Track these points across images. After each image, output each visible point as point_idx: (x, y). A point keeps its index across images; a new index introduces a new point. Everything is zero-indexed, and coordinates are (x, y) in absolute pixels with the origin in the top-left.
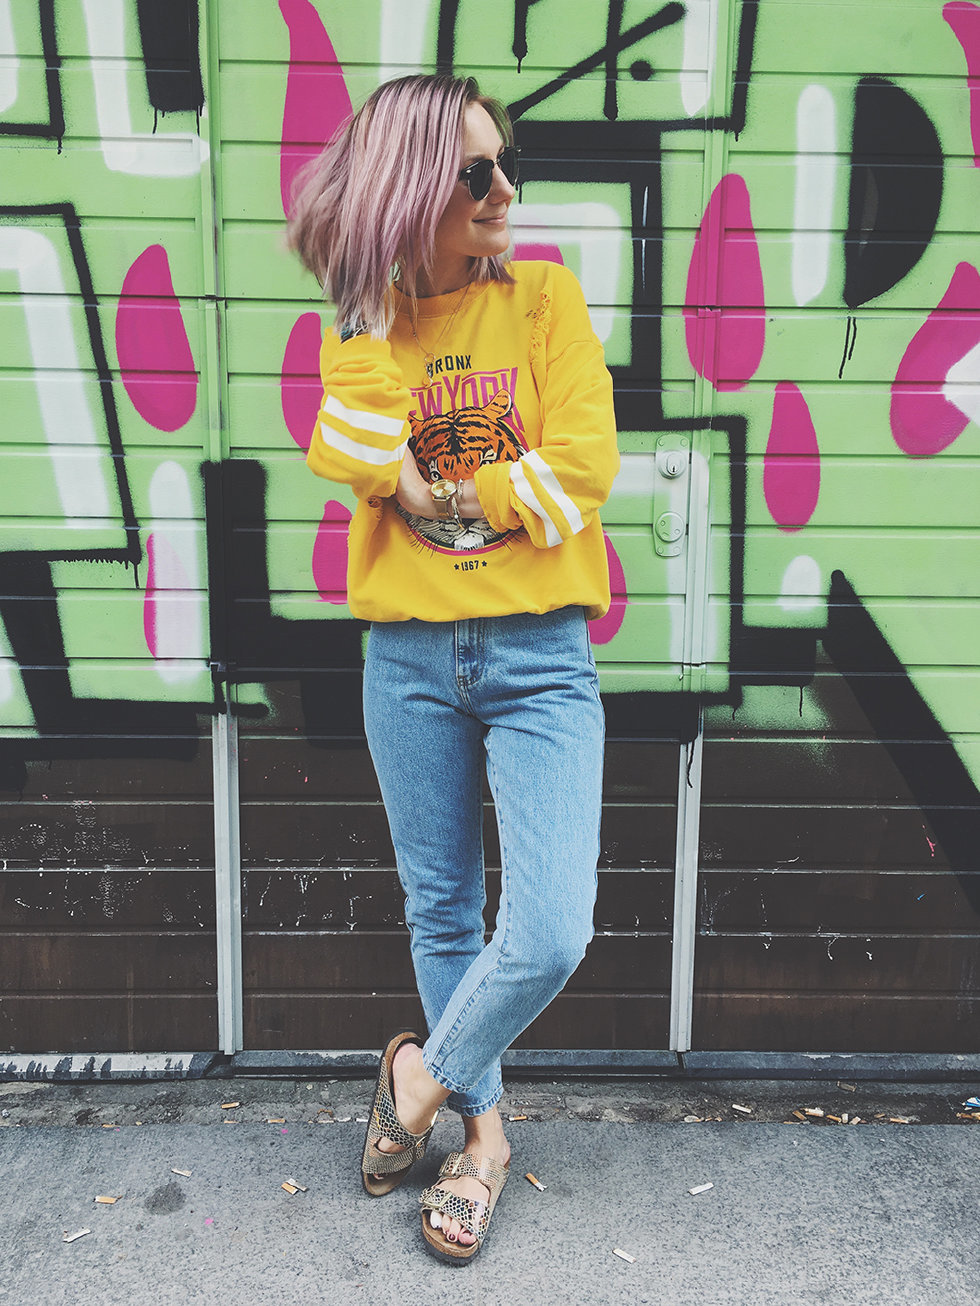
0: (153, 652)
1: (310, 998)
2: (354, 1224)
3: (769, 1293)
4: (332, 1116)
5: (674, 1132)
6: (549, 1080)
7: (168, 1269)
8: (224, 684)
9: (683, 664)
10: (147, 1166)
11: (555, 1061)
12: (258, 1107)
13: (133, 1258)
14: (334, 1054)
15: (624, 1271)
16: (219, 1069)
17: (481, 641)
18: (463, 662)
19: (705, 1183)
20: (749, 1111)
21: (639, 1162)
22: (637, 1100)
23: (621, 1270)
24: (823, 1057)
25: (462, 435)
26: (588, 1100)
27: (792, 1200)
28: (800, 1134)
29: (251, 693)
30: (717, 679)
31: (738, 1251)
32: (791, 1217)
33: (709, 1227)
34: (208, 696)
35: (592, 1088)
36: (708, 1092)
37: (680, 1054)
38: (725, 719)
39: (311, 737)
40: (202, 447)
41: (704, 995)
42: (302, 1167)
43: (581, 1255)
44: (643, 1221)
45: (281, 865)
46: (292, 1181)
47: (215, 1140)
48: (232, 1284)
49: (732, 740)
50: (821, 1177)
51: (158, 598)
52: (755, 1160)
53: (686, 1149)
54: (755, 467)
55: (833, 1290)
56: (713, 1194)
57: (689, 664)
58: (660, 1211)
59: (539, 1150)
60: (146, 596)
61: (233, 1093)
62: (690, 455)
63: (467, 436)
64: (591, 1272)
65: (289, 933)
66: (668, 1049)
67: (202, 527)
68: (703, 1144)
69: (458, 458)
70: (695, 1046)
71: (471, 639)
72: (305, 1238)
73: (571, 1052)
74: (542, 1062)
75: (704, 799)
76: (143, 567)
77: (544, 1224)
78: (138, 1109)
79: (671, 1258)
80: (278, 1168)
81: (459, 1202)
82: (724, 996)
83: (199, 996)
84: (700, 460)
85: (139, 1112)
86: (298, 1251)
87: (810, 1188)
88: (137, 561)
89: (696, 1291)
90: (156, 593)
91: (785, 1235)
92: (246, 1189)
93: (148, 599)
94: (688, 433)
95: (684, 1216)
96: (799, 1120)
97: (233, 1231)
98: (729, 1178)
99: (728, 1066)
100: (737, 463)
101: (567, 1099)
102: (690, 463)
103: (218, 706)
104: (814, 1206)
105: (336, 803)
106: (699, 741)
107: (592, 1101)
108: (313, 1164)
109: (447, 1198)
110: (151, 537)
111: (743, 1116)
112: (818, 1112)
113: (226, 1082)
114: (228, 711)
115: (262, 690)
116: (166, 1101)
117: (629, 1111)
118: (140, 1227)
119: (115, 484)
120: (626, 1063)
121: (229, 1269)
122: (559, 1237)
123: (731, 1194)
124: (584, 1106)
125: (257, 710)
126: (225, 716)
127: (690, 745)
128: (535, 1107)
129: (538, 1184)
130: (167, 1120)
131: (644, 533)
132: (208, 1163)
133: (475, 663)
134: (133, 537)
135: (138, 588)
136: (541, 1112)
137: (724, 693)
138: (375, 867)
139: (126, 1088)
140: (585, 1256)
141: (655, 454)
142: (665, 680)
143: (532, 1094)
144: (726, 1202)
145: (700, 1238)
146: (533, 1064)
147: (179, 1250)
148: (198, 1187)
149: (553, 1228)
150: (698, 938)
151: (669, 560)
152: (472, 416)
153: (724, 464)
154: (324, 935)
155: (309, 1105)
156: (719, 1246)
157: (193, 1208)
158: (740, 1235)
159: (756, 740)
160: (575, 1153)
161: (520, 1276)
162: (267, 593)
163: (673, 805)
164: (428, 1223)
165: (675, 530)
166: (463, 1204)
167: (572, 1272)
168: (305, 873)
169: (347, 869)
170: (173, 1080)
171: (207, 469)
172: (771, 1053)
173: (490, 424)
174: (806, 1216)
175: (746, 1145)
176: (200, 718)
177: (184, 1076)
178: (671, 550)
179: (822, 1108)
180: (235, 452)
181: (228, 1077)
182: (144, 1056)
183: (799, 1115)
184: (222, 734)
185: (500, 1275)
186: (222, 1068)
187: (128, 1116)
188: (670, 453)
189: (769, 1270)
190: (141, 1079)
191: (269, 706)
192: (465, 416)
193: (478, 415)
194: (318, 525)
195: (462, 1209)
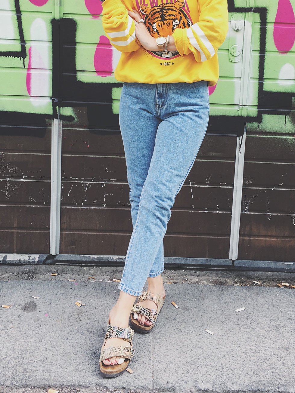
0: (29, 93)
1: (86, 234)
2: (104, 318)
3: (266, 347)
4: (95, 279)
5: (230, 289)
6: (181, 269)
7: (31, 332)
8: (57, 107)
9: (239, 105)
10: (22, 295)
11: (183, 262)
12: (66, 276)
13: (17, 327)
14: (96, 256)
15: (209, 338)
16: (50, 261)
17: (167, 91)
18: (159, 99)
19: (242, 307)
20: (260, 283)
21: (216, 299)
22: (215, 278)
23: (208, 337)
24: (290, 264)
25: (166, 14)
26: (196, 277)
27: (276, 315)
28: (280, 291)
29: (68, 111)
30: (253, 112)
31: (254, 332)
32: (275, 321)
33: (243, 323)
34: (50, 111)
35: (198, 273)
36: (244, 276)
37: (233, 261)
38: (255, 128)
39: (90, 129)
40: (52, 13)
41: (243, 238)
42: (83, 297)
43: (193, 331)
44: (217, 320)
45: (77, 180)
46: (79, 302)
47: (48, 286)
48: (56, 338)
49: (258, 136)
50: (287, 307)
51: (32, 72)
52: (261, 300)
53: (235, 295)
54: (270, 28)
55: (291, 347)
56: (245, 312)
57: (242, 105)
58: (224, 317)
59: (177, 294)
60: (28, 71)
61: (55, 270)
62: (245, 22)
63: (168, 14)
64: (197, 337)
65: (79, 207)
66: (229, 259)
67: (51, 44)
68: (241, 294)
69: (164, 23)
70: (239, 258)
71: (163, 90)
72: (84, 322)
73: (190, 258)
74: (178, 262)
75: (246, 159)
76: (27, 59)
77: (178, 320)
78: (17, 275)
79: (228, 334)
80: (74, 297)
81: (145, 310)
82: (252, 238)
83: (43, 232)
84: (248, 24)
85: (18, 276)
86: (82, 327)
87: (283, 311)
88: (24, 57)
89: (237, 346)
90: (31, 70)
91: (272, 327)
92: (61, 304)
93: (29, 72)
94: (244, 13)
95: (233, 319)
96: (279, 287)
97: (56, 319)
98: (251, 306)
99: (252, 266)
100: (263, 26)
101: (188, 277)
102: (244, 25)
103: (54, 116)
104: (284, 317)
105: (100, 156)
106: (245, 136)
107: (198, 278)
108: (87, 296)
109: (140, 308)
110: (30, 48)
111: (257, 285)
112: (288, 284)
113: (53, 266)
114: (59, 118)
115: (72, 110)
116: (28, 272)
117: (213, 282)
118: (20, 316)
119: (17, 26)
120: (212, 264)
121: (55, 332)
122: (184, 325)
123: (252, 312)
124: (194, 280)
125: (70, 118)
126: (57, 120)
127: (241, 137)
128: (175, 279)
129: (176, 306)
130: (29, 279)
131: (225, 52)
132: (46, 294)
133: (164, 99)
134: (23, 47)
135: (24, 68)
136: (177, 281)
137: (255, 117)
138: (114, 182)
139: (13, 267)
140: (194, 332)
141: (230, 21)
142: (232, 111)
143: (174, 274)
144: (250, 315)
145: (239, 327)
146: (175, 263)
147: (35, 325)
148: (42, 303)
149: (182, 322)
150: (242, 214)
151: (235, 64)
152: (170, 6)
153: (258, 26)
154: (93, 209)
155: (85, 275)
156: (247, 330)
157: (40, 310)
158: (255, 327)
159: (267, 136)
160: (191, 295)
161: (169, 338)
162: (75, 71)
163: (233, 161)
164: (133, 318)
165: (238, 52)
166: (147, 310)
167: (189, 337)
168: (87, 183)
169: (103, 183)
170: (31, 265)
171: (54, 22)
172: (270, 262)
173: (176, 10)
174: (281, 320)
175: (258, 295)
176: (47, 120)
177: (36, 263)
178: (236, 59)
179: (289, 283)
180: (65, 15)
181: (53, 264)
182: (20, 255)
183: (280, 285)
184: (56, 127)
185: (160, 337)
186: (52, 260)
187: (13, 277)
188: (237, 21)
189: (266, 339)
190: (18, 264)
191: (75, 117)
192: (167, 7)
193: (172, 6)
194: (96, 45)
195: (146, 312)
